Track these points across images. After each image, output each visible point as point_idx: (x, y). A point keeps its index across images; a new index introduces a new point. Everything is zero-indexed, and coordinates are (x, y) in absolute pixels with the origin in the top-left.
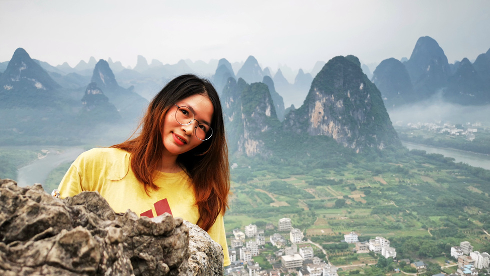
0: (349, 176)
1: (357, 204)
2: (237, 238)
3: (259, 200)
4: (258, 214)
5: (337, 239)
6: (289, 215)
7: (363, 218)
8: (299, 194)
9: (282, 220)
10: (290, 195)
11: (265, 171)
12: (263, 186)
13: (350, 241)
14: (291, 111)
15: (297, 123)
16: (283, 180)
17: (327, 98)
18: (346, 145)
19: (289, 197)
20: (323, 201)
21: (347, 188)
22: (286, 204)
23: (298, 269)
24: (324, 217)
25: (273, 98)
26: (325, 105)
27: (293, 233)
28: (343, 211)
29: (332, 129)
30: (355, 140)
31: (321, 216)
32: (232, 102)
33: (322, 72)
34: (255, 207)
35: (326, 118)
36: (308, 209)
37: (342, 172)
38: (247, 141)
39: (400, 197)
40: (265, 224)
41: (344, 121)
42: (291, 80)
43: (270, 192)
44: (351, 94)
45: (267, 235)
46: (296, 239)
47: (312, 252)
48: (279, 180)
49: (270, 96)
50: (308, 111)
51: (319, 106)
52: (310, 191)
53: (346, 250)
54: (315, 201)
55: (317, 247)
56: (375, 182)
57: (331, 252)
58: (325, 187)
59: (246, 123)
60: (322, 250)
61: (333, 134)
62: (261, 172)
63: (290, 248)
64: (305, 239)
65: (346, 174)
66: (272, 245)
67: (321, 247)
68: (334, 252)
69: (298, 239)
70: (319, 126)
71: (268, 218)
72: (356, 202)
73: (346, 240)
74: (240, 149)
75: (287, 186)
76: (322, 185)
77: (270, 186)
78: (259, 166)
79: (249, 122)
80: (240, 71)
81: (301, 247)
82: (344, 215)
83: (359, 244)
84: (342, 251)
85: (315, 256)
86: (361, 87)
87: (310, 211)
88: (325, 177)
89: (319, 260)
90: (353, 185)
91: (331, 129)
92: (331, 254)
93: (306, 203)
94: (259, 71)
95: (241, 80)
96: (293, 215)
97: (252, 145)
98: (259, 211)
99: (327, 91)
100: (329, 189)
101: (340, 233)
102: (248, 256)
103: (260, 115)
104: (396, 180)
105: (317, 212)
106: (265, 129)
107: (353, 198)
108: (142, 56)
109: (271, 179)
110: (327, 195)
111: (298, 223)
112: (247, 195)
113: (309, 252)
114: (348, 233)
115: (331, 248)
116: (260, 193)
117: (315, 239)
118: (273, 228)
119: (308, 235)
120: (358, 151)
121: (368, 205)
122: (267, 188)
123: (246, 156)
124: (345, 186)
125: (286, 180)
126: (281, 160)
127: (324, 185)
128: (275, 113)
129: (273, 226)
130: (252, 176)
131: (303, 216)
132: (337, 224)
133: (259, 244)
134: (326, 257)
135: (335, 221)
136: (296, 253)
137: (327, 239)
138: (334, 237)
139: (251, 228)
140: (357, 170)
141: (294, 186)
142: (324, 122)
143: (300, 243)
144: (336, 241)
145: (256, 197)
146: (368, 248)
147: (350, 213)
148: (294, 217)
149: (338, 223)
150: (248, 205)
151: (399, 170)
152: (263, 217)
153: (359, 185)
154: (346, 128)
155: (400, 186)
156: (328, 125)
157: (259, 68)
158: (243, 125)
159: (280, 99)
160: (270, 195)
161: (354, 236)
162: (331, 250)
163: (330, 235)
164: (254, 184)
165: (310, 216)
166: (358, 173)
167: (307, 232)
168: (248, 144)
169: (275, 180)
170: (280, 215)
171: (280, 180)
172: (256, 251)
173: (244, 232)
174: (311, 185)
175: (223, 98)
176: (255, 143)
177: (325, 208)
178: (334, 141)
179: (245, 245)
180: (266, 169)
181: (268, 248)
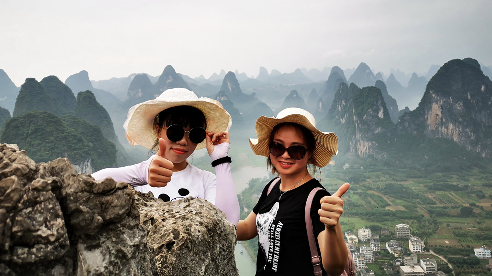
0: (475, 182)
1: (487, 214)
2: (350, 242)
3: (373, 203)
4: (371, 218)
5: (465, 253)
6: (407, 221)
8: (418, 198)
9: (399, 226)
10: (408, 200)
11: (379, 173)
12: (377, 188)
13: (482, 256)
14: (405, 113)
15: (412, 125)
16: (399, 183)
17: (444, 100)
18: (470, 148)
19: (406, 201)
20: (446, 208)
21: (474, 195)
22: (403, 209)
24: (448, 226)
25: (385, 100)
26: (442, 107)
27: (412, 242)
28: (470, 221)
29: (452, 131)
30: (480, 143)
31: (445, 225)
32: (344, 105)
33: (437, 75)
34: (369, 210)
35: (444, 120)
36: (429, 216)
37: (467, 178)
38: (360, 142)
40: (381, 228)
41: (465, 123)
42: (405, 83)
43: (385, 195)
44: (471, 95)
45: (383, 240)
46: (415, 248)
47: (435, 266)
48: (393, 182)
49: (382, 99)
50: (424, 112)
51: (436, 109)
52: (430, 196)
53: (477, 267)
54: (437, 207)
55: (441, 260)
57: (458, 267)
58: (447, 193)
59: (358, 125)
60: (447, 264)
61: (454, 137)
62: (374, 173)
63: (409, 258)
64: (426, 249)
65: (472, 179)
66: (388, 252)
67: (445, 261)
68: (462, 267)
69: (418, 248)
70: (436, 128)
71: (384, 223)
72: (486, 211)
73: (476, 255)
74: (352, 150)
75: (404, 190)
76: (444, 190)
77: (385, 189)
78: (372, 167)
79: (361, 124)
80: (352, 77)
81: (422, 259)
82: (472, 225)
84: (473, 268)
85: (439, 270)
86: (483, 88)
87: (431, 218)
88: (448, 181)
89: (444, 275)
90: (481, 192)
91: (450, 131)
92: (459, 270)
93: (426, 209)
94: (371, 77)
95: (353, 84)
96: (411, 221)
97: (364, 146)
98: (373, 214)
99: (444, 93)
100: (452, 195)
101: (469, 246)
102: (361, 262)
103: (373, 117)
105: (439, 220)
106: (378, 130)
107: (483, 207)
108: (263, 67)
109: (385, 181)
110: (450, 201)
111: (418, 230)
112: (360, 196)
113: (432, 265)
114: (479, 247)
115: (458, 263)
116: (374, 195)
117: (439, 251)
118: (389, 234)
119: (430, 244)
120: (484, 155)
122: (382, 191)
123: (359, 156)
124: (471, 193)
125: (402, 183)
126: (395, 162)
127: (447, 191)
128: (388, 115)
129: (389, 232)
130: (365, 177)
131: (423, 223)
132: (465, 236)
133: (374, 251)
134: (453, 272)
135: (462, 232)
136: (416, 265)
137: (454, 251)
138: (461, 250)
139: (365, 232)
140: (485, 176)
141: (411, 190)
142: (442, 124)
143: (420, 253)
144: (463, 255)
145: (369, 199)
147: (479, 223)
148: (412, 223)
149: (465, 234)
150: (362, 208)
152: (378, 221)
153: (489, 192)
154: (468, 130)
156: (447, 128)
157: (371, 73)
158: (355, 126)
159: (394, 102)
160: (385, 198)
161: (486, 251)
162: (458, 264)
163: (457, 247)
164: (367, 185)
165: (431, 224)
166: (486, 178)
167: (428, 241)
168: (360, 145)
169: (390, 182)
170: (396, 221)
171: (395, 182)
172: (370, 257)
173: (357, 236)
174: (433, 189)
175: (335, 101)
176: (367, 144)
177: (449, 216)
178: (456, 144)
179: (359, 250)
180: (380, 170)
181: (384, 256)
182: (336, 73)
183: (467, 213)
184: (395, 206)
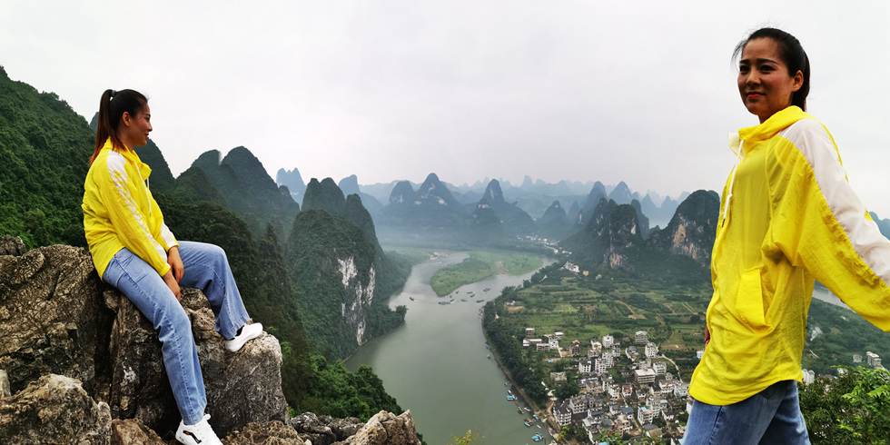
2: (594, 348)
3: (618, 312)
4: (616, 325)
5: (689, 355)
6: (646, 328)
8: (657, 308)
9: (638, 333)
10: (649, 309)
11: (626, 284)
12: (623, 298)
14: (655, 231)
15: (660, 242)
16: (642, 293)
17: (689, 223)
19: (647, 310)
20: (679, 316)
21: (702, 305)
22: (643, 317)
23: (650, 384)
24: (679, 332)
25: (639, 217)
26: (687, 229)
27: (648, 347)
28: (697, 327)
31: (677, 331)
32: (601, 219)
34: (614, 318)
35: (687, 240)
36: (664, 323)
37: (699, 290)
38: (612, 254)
40: (622, 335)
43: (629, 304)
44: (710, 221)
45: (623, 347)
46: (650, 353)
47: (665, 368)
48: (638, 293)
49: (636, 216)
50: (672, 232)
51: (682, 229)
52: (668, 306)
54: (672, 316)
55: (670, 362)
57: (683, 368)
58: (682, 303)
59: (613, 238)
60: (674, 366)
61: (693, 255)
62: (622, 284)
63: (644, 362)
64: (659, 354)
66: (626, 357)
67: (674, 363)
68: (686, 368)
69: (653, 353)
70: (680, 247)
71: (626, 330)
74: (605, 261)
75: (646, 300)
76: (679, 301)
77: (630, 299)
78: (621, 278)
79: (616, 238)
80: (612, 193)
81: (655, 362)
82: (698, 330)
85: (668, 371)
87: (666, 326)
88: (683, 293)
89: (671, 376)
91: (691, 250)
92: (683, 371)
93: (663, 317)
94: (628, 195)
95: (611, 200)
96: (649, 329)
97: (616, 259)
98: (617, 322)
99: (690, 217)
100: (686, 305)
101: (693, 349)
102: (603, 367)
103: (626, 232)
105: (673, 327)
106: (629, 245)
109: (630, 291)
110: (683, 311)
111: (654, 336)
112: (608, 305)
113: (662, 367)
116: (620, 305)
117: (668, 355)
118: (629, 340)
119: (663, 349)
122: (626, 300)
123: (610, 268)
124: (701, 303)
125: (645, 294)
126: (641, 275)
127: (681, 301)
128: (640, 231)
129: (630, 338)
130: (614, 288)
131: (659, 330)
132: (690, 340)
133: (615, 356)
134: (679, 373)
135: (689, 337)
136: (649, 368)
137: (680, 354)
138: (687, 353)
139: (608, 338)
141: (652, 300)
142: (685, 243)
143: (654, 357)
144: (688, 357)
145: (616, 308)
148: (650, 331)
149: (692, 339)
150: (608, 316)
152: (621, 329)
154: (704, 250)
156: (689, 246)
157: (629, 192)
158: (610, 239)
159: (646, 221)
160: (629, 307)
162: (684, 365)
163: (684, 350)
164: (615, 295)
165: (666, 331)
167: (662, 347)
168: (613, 257)
169: (635, 293)
170: (637, 328)
172: (610, 362)
173: (601, 342)
174: (669, 299)
175: (594, 215)
176: (619, 257)
177: (681, 323)
178: (693, 260)
179: (601, 356)
180: (627, 282)
181: (623, 361)
182: (598, 187)
183: (695, 320)
184: (637, 315)
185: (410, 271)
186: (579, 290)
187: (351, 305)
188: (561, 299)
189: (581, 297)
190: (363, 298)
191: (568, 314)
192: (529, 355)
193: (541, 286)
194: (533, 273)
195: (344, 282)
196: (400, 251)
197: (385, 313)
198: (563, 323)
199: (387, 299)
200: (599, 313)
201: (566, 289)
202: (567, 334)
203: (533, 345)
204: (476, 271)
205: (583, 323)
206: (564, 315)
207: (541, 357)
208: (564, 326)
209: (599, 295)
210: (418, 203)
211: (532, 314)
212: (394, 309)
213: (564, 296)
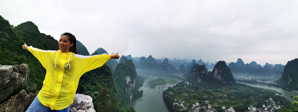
0: (223, 90)
1: (225, 98)
2: (193, 107)
3: (200, 96)
4: (200, 99)
7: (227, 102)
8: (211, 94)
9: (206, 101)
10: (208, 94)
11: (202, 87)
13: (224, 109)
14: (209, 72)
15: (211, 75)
18: (223, 82)
20: (217, 97)
22: (207, 97)
26: (217, 71)
27: (209, 105)
28: (222, 100)
29: (219, 77)
30: (225, 81)
31: (216, 101)
32: (195, 69)
33: (217, 64)
35: (218, 75)
39: (236, 95)
40: (202, 103)
41: (222, 76)
42: (210, 65)
43: (203, 93)
44: (223, 69)
45: (202, 106)
46: (210, 107)
48: (206, 90)
49: (204, 68)
50: (214, 73)
52: (214, 93)
53: (222, 111)
54: (215, 96)
55: (215, 110)
56: (230, 92)
59: (198, 75)
63: (208, 110)
64: (212, 107)
65: (222, 89)
66: (203, 109)
70: (216, 77)
71: (202, 101)
73: (222, 108)
74: (196, 81)
75: (208, 92)
76: (216, 92)
80: (198, 62)
81: (211, 110)
83: (226, 110)
86: (226, 68)
87: (213, 99)
88: (217, 90)
90: (224, 92)
93: (212, 97)
95: (198, 64)
96: (209, 100)
99: (218, 68)
100: (218, 93)
101: (221, 106)
103: (202, 73)
104: (235, 91)
105: (215, 100)
106: (203, 76)
107: (224, 96)
109: (204, 89)
110: (218, 95)
111: (210, 102)
113: (213, 111)
114: (223, 106)
115: (218, 111)
116: (201, 93)
117: (215, 108)
120: (225, 84)
121: (228, 98)
123: (198, 83)
124: (222, 93)
125: (208, 90)
126: (206, 85)
128: (206, 72)
129: (204, 103)
130: (199, 88)
131: (212, 101)
132: (220, 104)
135: (220, 103)
137: (217, 108)
138: (219, 108)
139: (198, 104)
141: (210, 92)
145: (199, 94)
146: (228, 110)
150: (197, 97)
151: (235, 88)
153: (226, 92)
155: (236, 92)
157: (202, 62)
159: (207, 70)
161: (225, 107)
164: (199, 91)
166: (226, 89)
167: (213, 105)
168: (198, 80)
172: (198, 110)
173: (195, 105)
174: (214, 92)
175: (193, 68)
176: (200, 80)
177: (217, 99)
178: (220, 80)
182: (194, 61)
183: (221, 98)
184: (206, 96)
185: (144, 81)
186: (189, 89)
187: (129, 89)
188: (184, 92)
189: (190, 91)
190: (132, 87)
191: (186, 96)
192: (175, 108)
193: (178, 88)
194: (176, 84)
195: (127, 82)
196: (142, 75)
197: (137, 92)
198: (185, 99)
199: (138, 88)
200: (195, 96)
201: (185, 89)
202: (186, 102)
203: (176, 105)
204: (161, 82)
205: (190, 99)
206: (185, 97)
207: (178, 109)
208: (185, 100)
209: (195, 91)
210: (147, 63)
211: (176, 95)
212: (140, 91)
213: (185, 91)
